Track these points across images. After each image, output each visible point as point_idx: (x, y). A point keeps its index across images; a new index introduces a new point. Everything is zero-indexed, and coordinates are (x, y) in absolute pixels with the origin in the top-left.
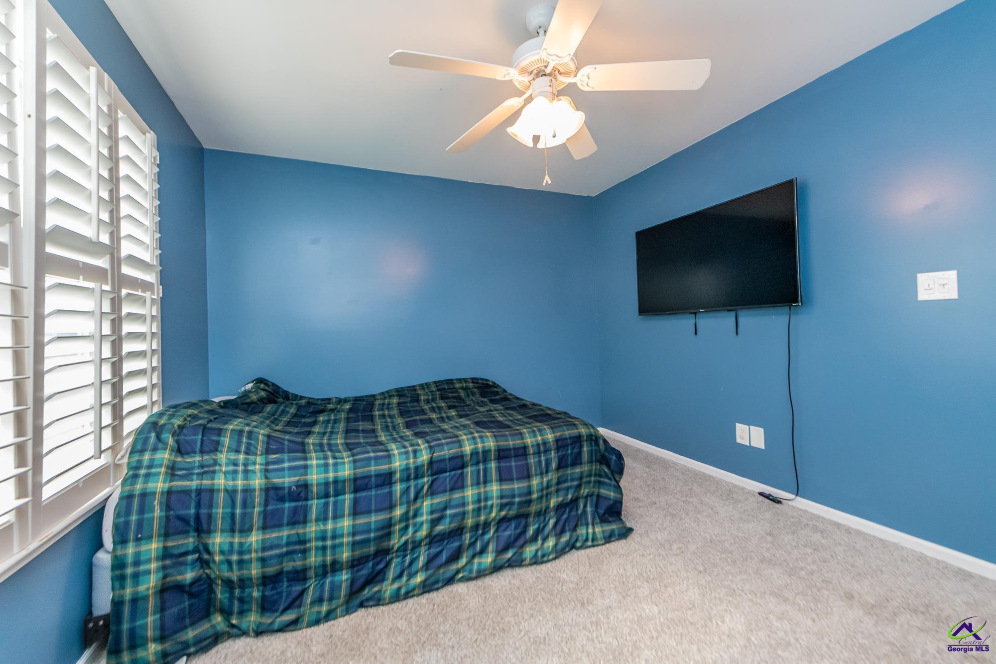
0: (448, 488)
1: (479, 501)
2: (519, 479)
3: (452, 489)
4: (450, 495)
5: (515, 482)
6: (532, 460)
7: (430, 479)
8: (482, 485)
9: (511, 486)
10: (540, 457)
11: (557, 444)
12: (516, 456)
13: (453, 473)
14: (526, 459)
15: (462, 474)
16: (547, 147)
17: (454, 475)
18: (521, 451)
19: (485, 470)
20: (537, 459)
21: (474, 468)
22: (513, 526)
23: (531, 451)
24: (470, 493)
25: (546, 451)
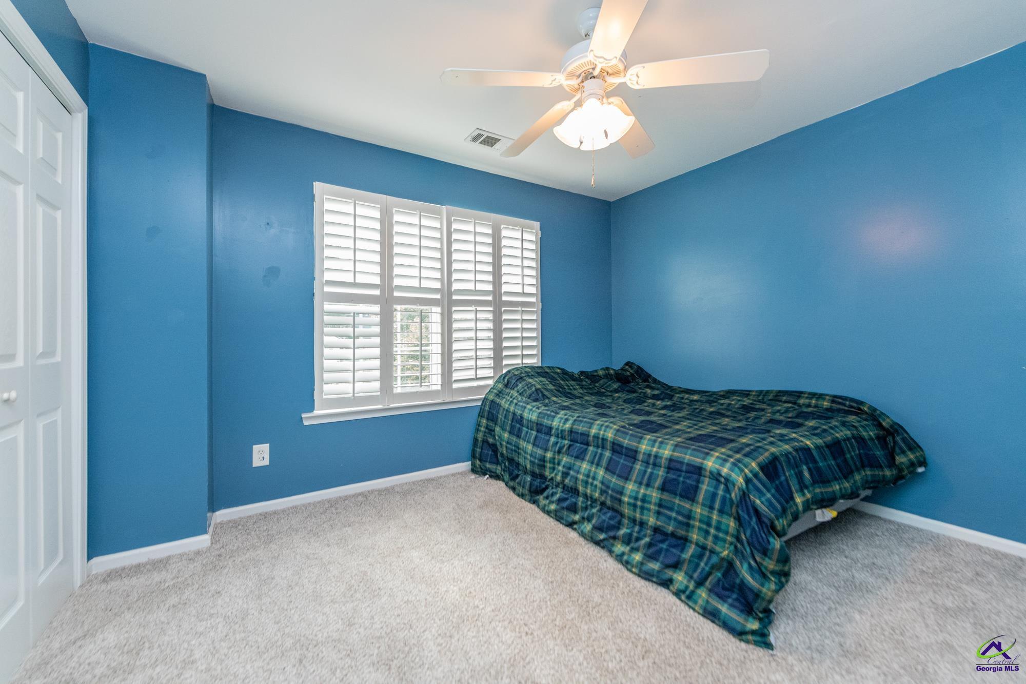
0: (574, 455)
1: (588, 476)
2: (619, 476)
3: (577, 457)
4: (574, 460)
5: (615, 477)
6: (638, 466)
7: (569, 443)
8: (594, 466)
9: (610, 478)
10: (647, 467)
11: (669, 464)
12: (626, 455)
13: (582, 446)
14: (634, 463)
15: (586, 449)
16: (595, 148)
17: (582, 448)
18: (632, 454)
19: (601, 455)
20: (643, 468)
21: (595, 449)
22: (609, 515)
23: (641, 457)
24: (585, 466)
25: (655, 465)
